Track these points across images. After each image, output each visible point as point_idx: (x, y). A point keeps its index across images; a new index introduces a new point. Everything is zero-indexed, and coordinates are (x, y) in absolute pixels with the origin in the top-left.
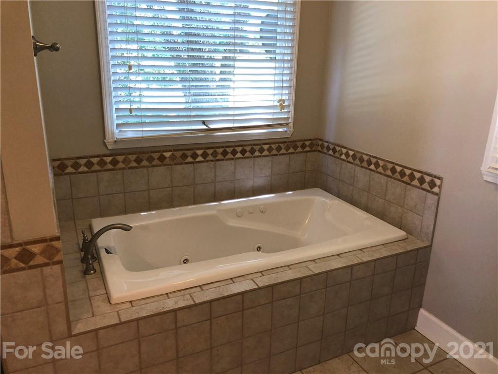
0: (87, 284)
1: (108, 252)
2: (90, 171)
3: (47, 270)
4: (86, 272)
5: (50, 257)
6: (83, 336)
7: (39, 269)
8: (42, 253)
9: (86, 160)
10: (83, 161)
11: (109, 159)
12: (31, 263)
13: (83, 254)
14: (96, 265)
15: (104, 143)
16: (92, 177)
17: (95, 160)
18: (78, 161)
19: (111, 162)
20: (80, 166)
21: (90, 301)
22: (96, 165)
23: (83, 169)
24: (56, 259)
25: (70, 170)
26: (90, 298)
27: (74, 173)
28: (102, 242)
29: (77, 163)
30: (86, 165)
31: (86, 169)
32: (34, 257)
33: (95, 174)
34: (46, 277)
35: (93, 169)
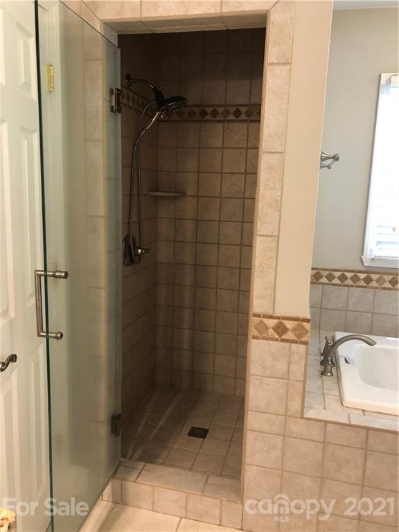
0: (323, 382)
1: (346, 361)
2: (342, 284)
3: (294, 346)
4: (323, 373)
5: (299, 336)
6: (313, 422)
7: (288, 344)
8: (294, 330)
9: (340, 273)
10: (337, 274)
11: (362, 276)
12: (284, 337)
13: (323, 358)
14: (334, 370)
15: (361, 260)
16: (344, 290)
17: (349, 275)
18: (333, 272)
19: (364, 279)
20: (335, 278)
21: (324, 397)
22: (349, 280)
23: (336, 281)
24: (304, 339)
25: (324, 280)
26: (324, 395)
27: (328, 284)
28: (342, 350)
29: (331, 274)
30: (339, 278)
31: (339, 282)
32: (286, 332)
33: (346, 288)
34: (293, 353)
35: (346, 283)
